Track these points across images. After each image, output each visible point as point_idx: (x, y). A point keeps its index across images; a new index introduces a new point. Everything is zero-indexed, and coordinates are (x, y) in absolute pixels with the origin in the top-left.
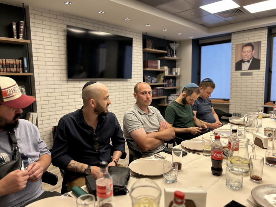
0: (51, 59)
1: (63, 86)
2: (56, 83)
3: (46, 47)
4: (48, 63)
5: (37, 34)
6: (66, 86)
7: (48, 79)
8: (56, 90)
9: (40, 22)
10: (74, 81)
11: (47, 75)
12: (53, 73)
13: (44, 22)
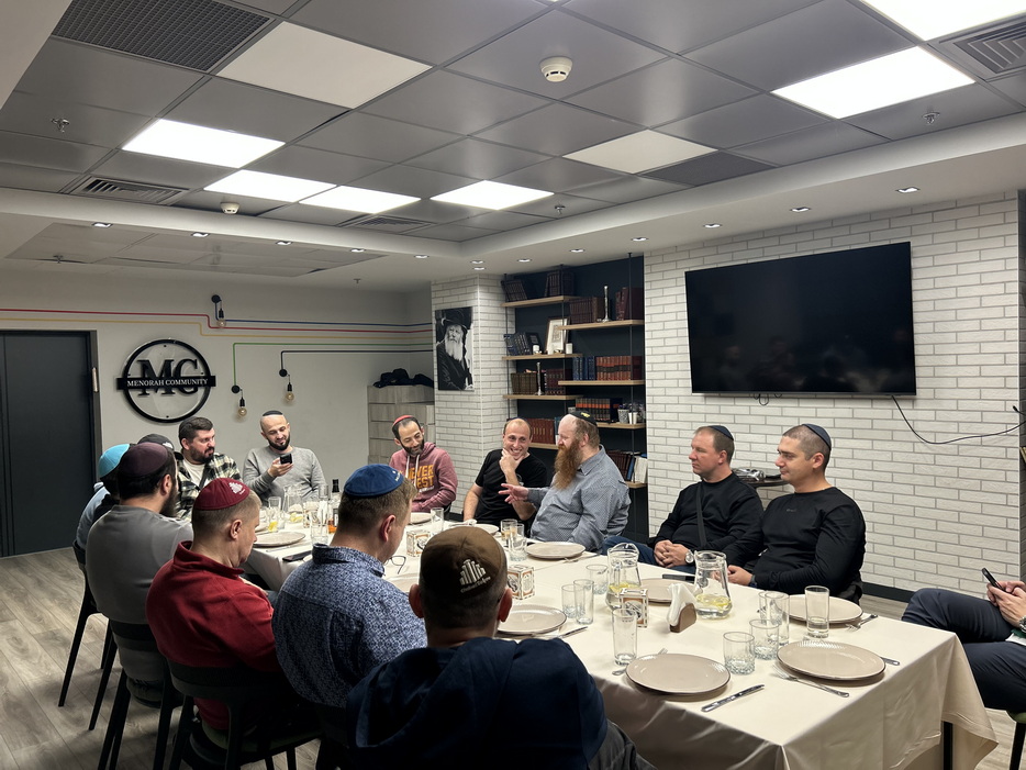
0: (673, 350)
1: (695, 409)
2: (682, 400)
3: (668, 325)
4: (669, 359)
5: (654, 302)
6: (702, 409)
7: (669, 392)
8: (682, 417)
9: (659, 276)
10: (720, 397)
11: (666, 383)
12: (678, 379)
13: (667, 275)
